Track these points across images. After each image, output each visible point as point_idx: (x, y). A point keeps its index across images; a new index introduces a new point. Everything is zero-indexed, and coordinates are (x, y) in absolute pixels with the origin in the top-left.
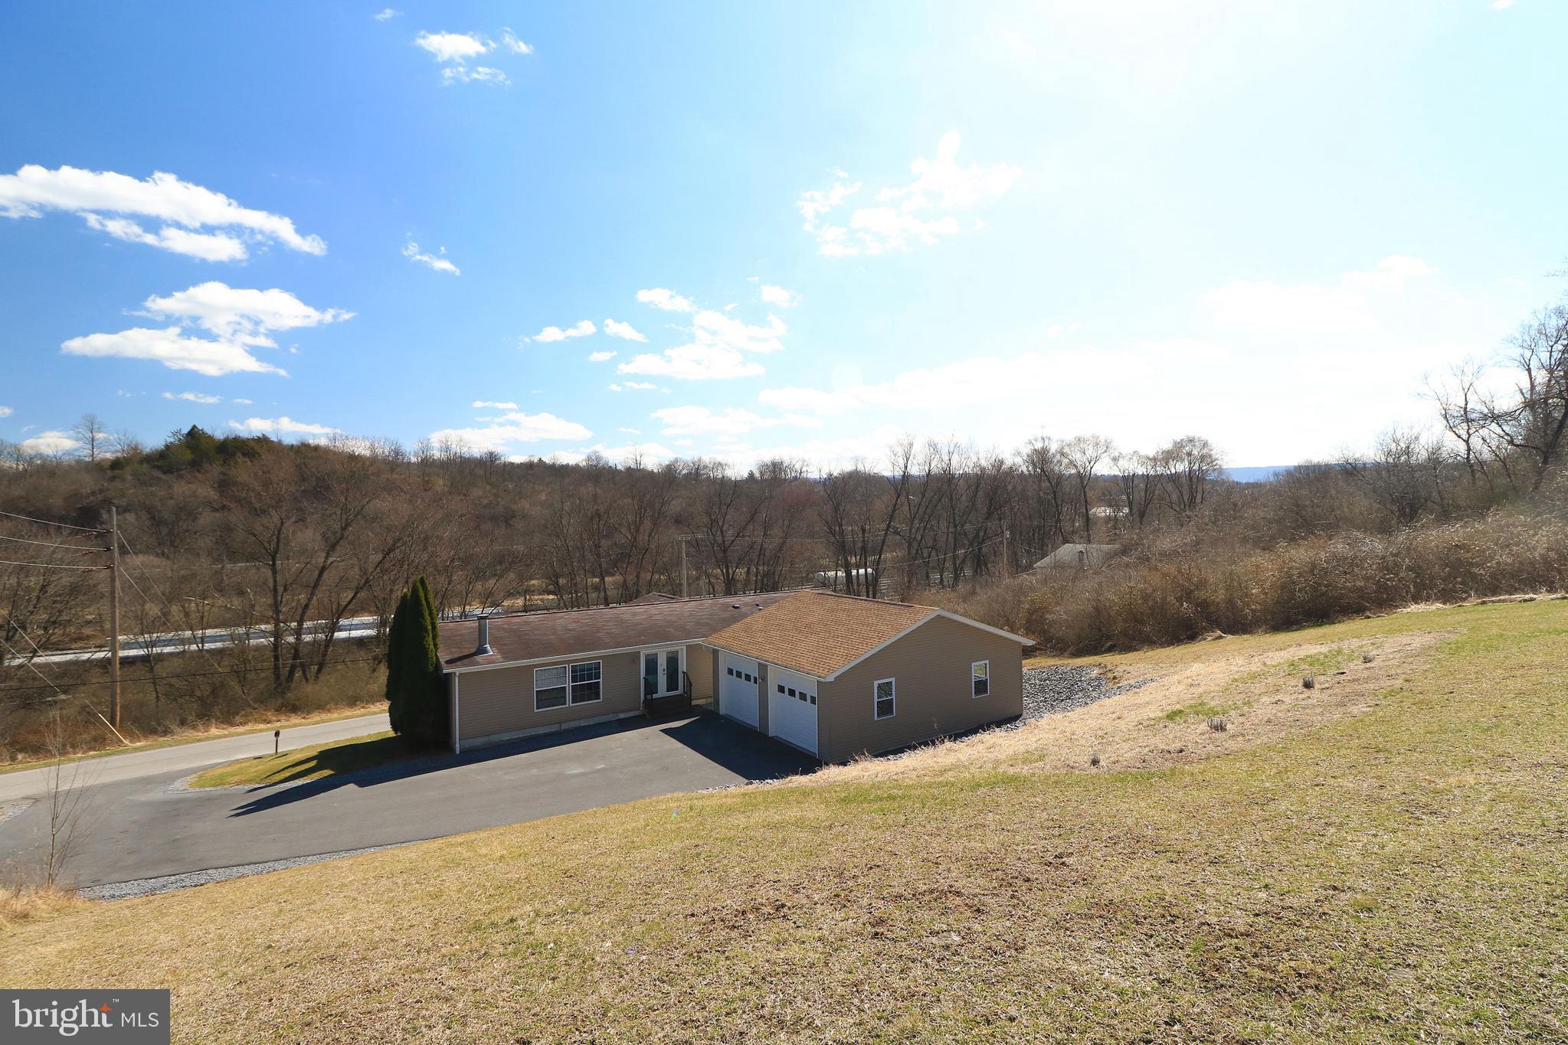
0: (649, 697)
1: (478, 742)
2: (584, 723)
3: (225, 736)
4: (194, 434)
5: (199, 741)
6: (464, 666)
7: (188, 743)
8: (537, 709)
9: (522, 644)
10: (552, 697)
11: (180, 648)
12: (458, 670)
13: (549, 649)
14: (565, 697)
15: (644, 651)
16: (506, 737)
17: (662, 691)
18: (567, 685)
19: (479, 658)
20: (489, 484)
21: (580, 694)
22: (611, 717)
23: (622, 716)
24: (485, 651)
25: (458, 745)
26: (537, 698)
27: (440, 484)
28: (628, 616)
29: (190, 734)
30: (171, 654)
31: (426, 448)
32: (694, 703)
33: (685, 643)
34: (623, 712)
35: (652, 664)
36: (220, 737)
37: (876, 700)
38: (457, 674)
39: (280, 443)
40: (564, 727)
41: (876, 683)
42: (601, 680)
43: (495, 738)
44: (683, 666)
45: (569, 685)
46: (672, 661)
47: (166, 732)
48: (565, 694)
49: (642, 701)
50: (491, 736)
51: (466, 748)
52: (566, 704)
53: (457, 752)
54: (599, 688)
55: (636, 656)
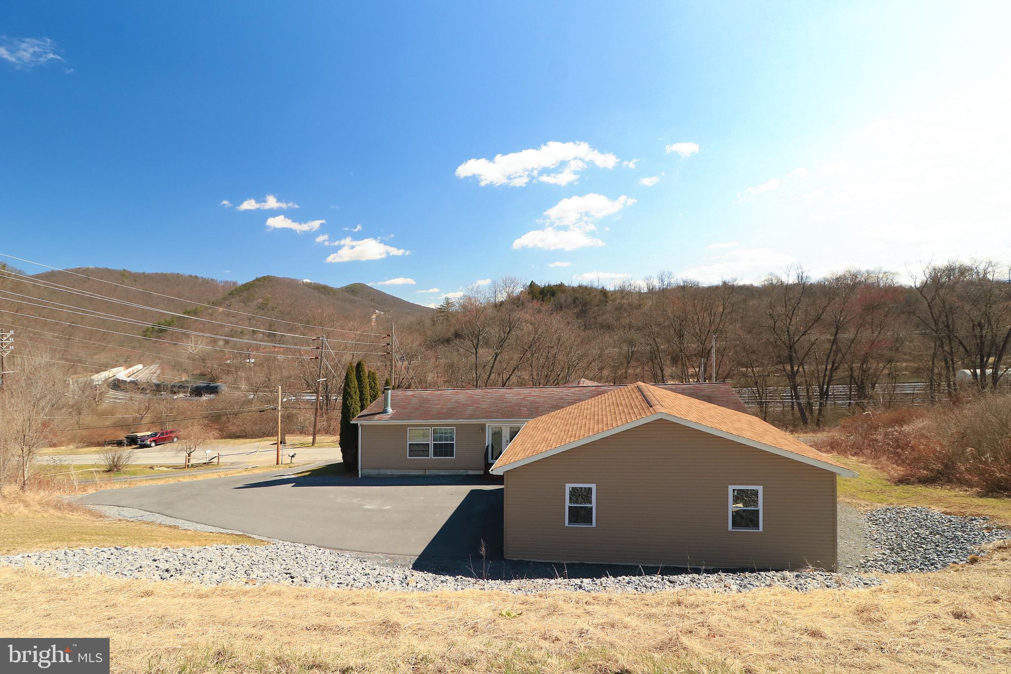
1: (373, 472)
2: (442, 473)
4: (532, 285)
6: (364, 420)
8: (409, 456)
9: (417, 409)
10: (419, 449)
12: (362, 423)
13: (427, 415)
14: (429, 451)
15: (491, 425)
16: (389, 472)
18: (430, 443)
19: (380, 416)
21: (439, 450)
22: (462, 472)
23: (471, 472)
24: (386, 411)
25: (360, 472)
26: (410, 448)
27: (648, 305)
31: (650, 280)
33: (523, 421)
34: (472, 470)
35: (497, 436)
37: (567, 504)
38: (359, 425)
40: (428, 473)
41: (568, 487)
42: (454, 442)
43: (383, 472)
45: (431, 443)
48: (429, 449)
49: (484, 464)
50: (381, 470)
51: (366, 474)
52: (429, 456)
53: (360, 476)
54: (453, 449)
55: (482, 427)
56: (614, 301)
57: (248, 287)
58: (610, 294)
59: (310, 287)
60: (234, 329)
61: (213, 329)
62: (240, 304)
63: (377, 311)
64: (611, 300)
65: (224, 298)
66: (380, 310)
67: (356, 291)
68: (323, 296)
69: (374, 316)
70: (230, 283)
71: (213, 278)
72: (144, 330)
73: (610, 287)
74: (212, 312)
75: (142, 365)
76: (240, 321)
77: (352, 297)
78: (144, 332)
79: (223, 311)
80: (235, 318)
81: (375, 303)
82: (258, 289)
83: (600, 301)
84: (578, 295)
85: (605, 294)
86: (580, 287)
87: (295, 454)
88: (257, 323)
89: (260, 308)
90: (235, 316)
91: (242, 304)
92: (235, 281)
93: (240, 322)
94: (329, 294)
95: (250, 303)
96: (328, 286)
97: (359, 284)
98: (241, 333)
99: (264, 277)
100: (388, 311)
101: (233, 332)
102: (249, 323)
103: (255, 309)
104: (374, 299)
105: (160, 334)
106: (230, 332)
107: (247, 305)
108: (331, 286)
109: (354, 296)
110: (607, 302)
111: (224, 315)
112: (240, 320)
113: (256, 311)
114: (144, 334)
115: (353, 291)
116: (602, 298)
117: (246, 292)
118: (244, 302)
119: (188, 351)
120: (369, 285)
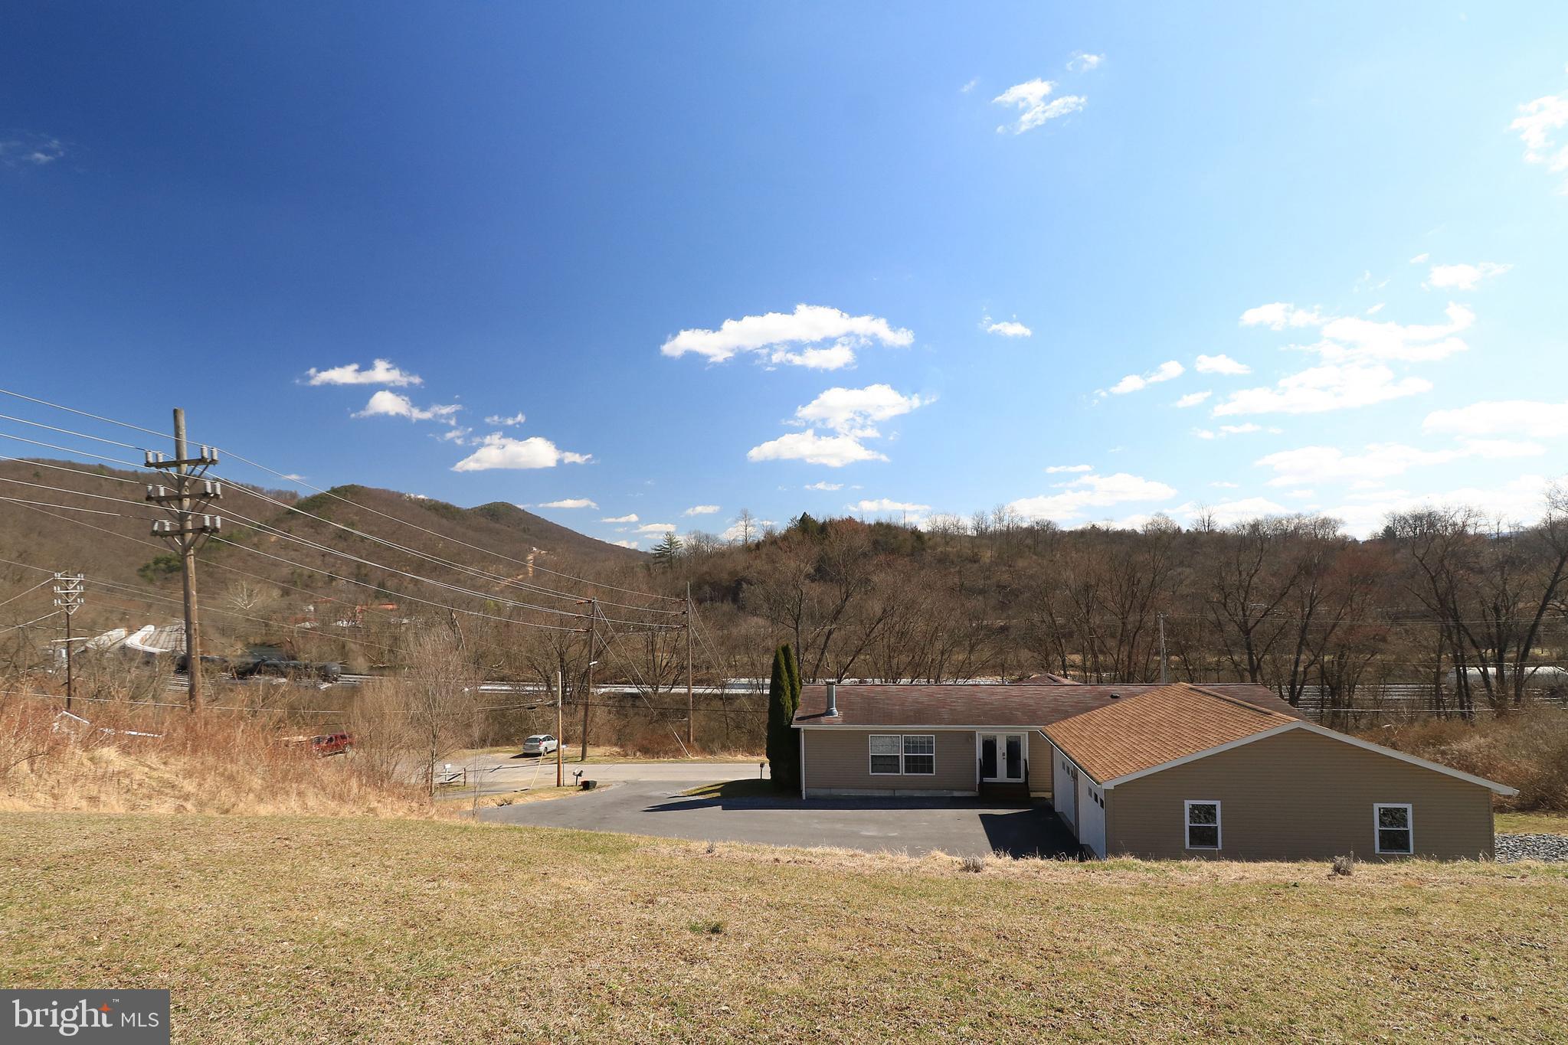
0: (986, 780)
1: (822, 792)
2: (917, 794)
3: (746, 762)
4: (805, 520)
5: (727, 762)
6: (808, 723)
7: (721, 763)
8: (872, 772)
9: (869, 711)
10: (886, 763)
11: (750, 691)
12: (803, 727)
13: (888, 718)
14: (899, 765)
15: (981, 732)
16: (844, 793)
17: (1002, 775)
18: (900, 754)
19: (823, 719)
20: (1036, 555)
21: (914, 764)
22: (945, 793)
23: (956, 794)
24: (831, 713)
25: (804, 792)
26: (872, 762)
27: (987, 556)
28: (984, 695)
29: (726, 756)
30: (744, 695)
31: (981, 518)
32: (1033, 795)
33: (1026, 729)
34: (956, 790)
35: (990, 746)
36: (743, 762)
37: (1187, 823)
38: (802, 730)
39: (862, 523)
40: (898, 794)
41: (1188, 804)
42: (934, 754)
43: (835, 792)
44: (1025, 753)
45: (902, 755)
46: (1013, 747)
47: (712, 753)
48: (899, 762)
49: (978, 783)
50: (832, 790)
51: (812, 794)
52: (899, 773)
53: (804, 798)
54: (932, 762)
55: (971, 736)
56: (934, 548)
57: (316, 503)
58: (926, 537)
59: (422, 506)
60: (298, 571)
61: (260, 569)
62: (306, 529)
63: (535, 549)
64: (930, 548)
65: (277, 520)
66: (539, 548)
67: (498, 515)
68: (444, 521)
69: (530, 557)
70: (286, 494)
71: (256, 485)
72: (141, 567)
73: (924, 527)
74: (259, 541)
75: (153, 627)
76: (307, 558)
77: (492, 525)
78: (140, 570)
79: (279, 541)
80: (297, 553)
81: (530, 535)
82: (337, 507)
83: (913, 547)
84: (880, 538)
85: (920, 537)
86: (879, 524)
87: (582, 771)
88: (336, 563)
89: (340, 537)
90: (298, 548)
91: (311, 530)
92: (293, 491)
93: (307, 560)
94: (455, 519)
95: (323, 529)
96: (451, 506)
97: (503, 504)
98: (310, 577)
99: (345, 487)
100: (554, 549)
101: (296, 576)
102: (323, 561)
103: (333, 539)
104: (528, 529)
105: (170, 575)
106: (290, 576)
107: (319, 532)
108: (457, 506)
109: (496, 523)
110: (924, 549)
111: (278, 547)
112: (307, 556)
113: (334, 542)
114: (142, 573)
115: (493, 515)
116: (915, 544)
117: (316, 510)
118: (312, 527)
119: (236, 605)
120: (519, 506)
